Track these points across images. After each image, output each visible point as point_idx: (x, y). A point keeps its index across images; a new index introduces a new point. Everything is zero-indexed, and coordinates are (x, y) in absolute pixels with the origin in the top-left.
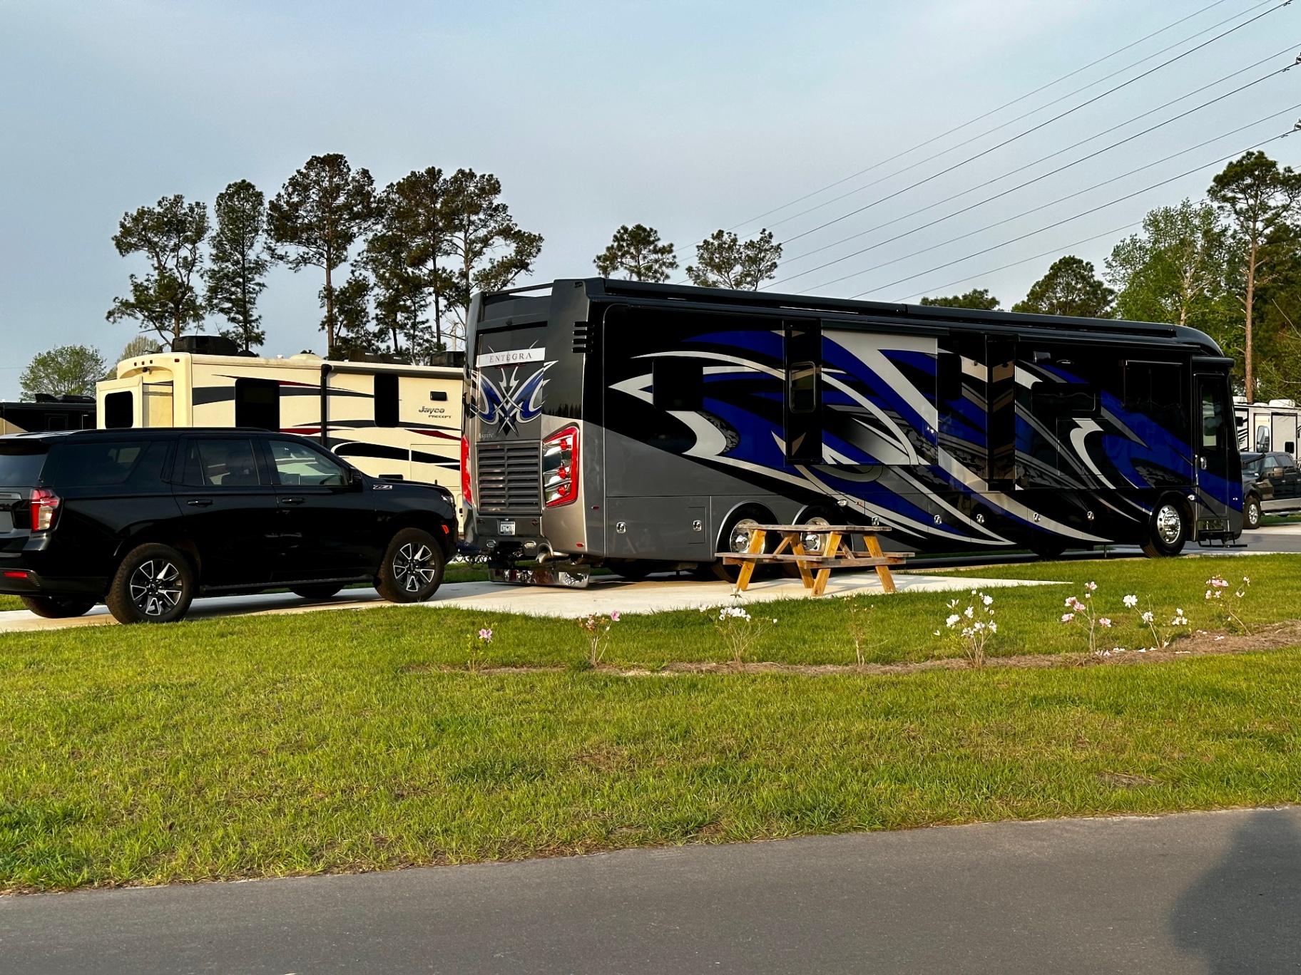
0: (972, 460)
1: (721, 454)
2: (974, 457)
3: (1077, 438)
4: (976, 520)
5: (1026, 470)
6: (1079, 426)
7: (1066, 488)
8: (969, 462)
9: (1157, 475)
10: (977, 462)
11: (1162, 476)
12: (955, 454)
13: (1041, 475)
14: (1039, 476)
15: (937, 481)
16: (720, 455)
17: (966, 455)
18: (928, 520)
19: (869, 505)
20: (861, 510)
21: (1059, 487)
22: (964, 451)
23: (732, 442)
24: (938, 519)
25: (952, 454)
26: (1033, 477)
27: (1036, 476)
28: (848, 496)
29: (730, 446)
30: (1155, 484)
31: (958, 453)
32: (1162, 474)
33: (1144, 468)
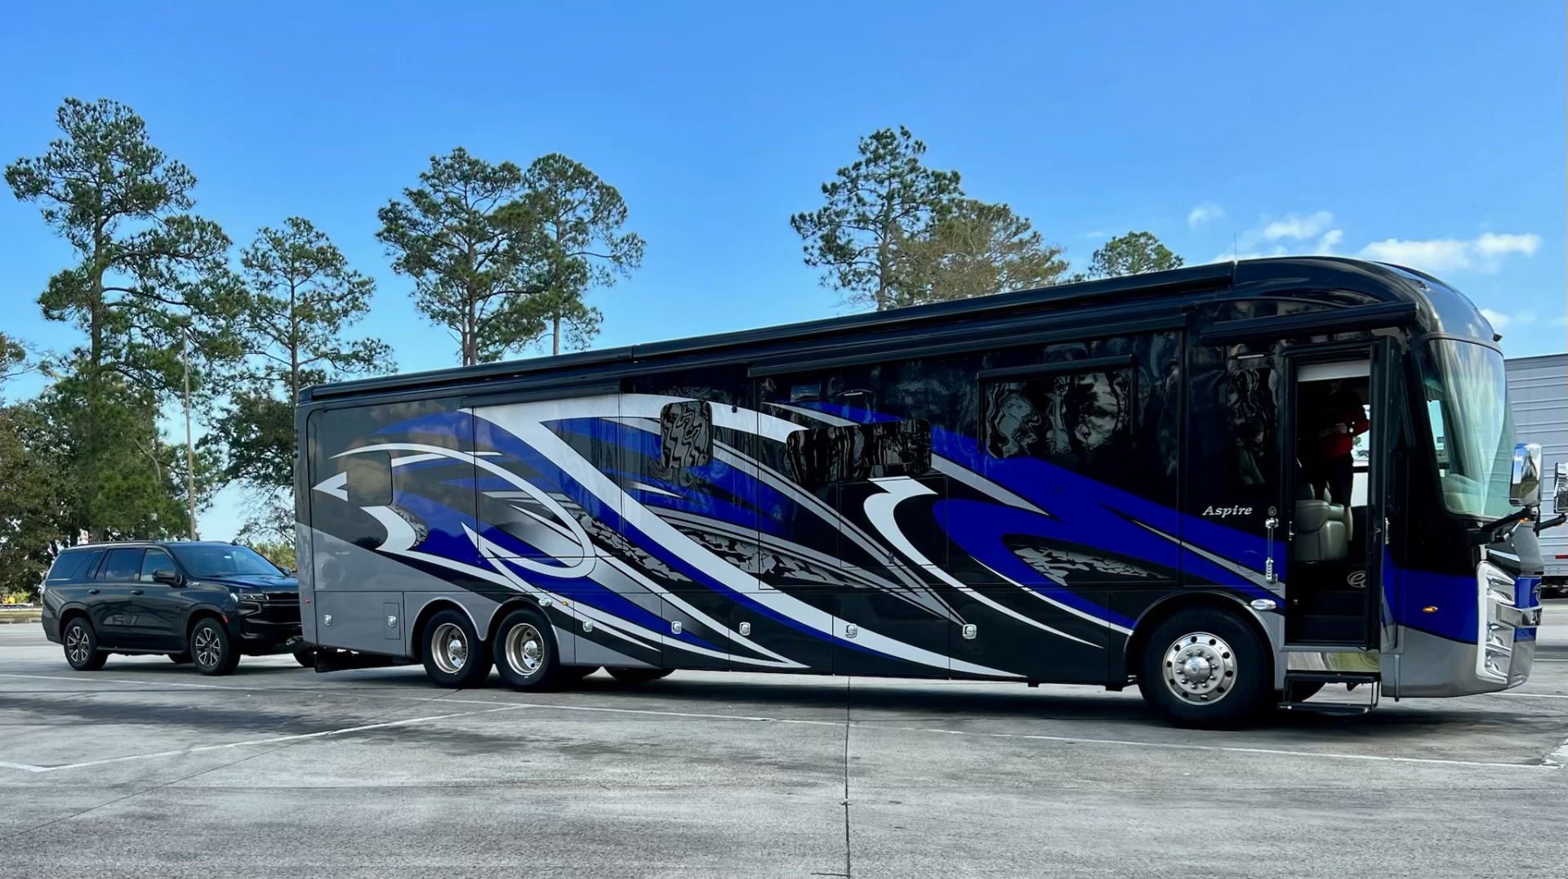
0: (731, 547)
1: (412, 549)
2: (733, 543)
3: (880, 510)
4: (737, 630)
5: (778, 561)
6: (881, 490)
7: (856, 586)
8: (726, 550)
9: (1073, 563)
10: (739, 549)
11: (1085, 564)
12: (703, 539)
13: (806, 567)
14: (801, 569)
15: (675, 576)
16: (410, 549)
17: (719, 541)
18: (664, 628)
19: (578, 606)
20: (569, 612)
21: (842, 584)
22: (716, 535)
23: (422, 536)
24: (677, 626)
25: (698, 539)
26: (790, 570)
27: (797, 568)
28: (552, 594)
29: (420, 539)
30: (1065, 578)
31: (708, 538)
32: (1086, 560)
33: (1037, 549)
